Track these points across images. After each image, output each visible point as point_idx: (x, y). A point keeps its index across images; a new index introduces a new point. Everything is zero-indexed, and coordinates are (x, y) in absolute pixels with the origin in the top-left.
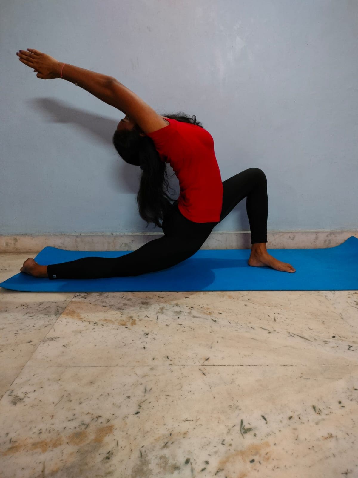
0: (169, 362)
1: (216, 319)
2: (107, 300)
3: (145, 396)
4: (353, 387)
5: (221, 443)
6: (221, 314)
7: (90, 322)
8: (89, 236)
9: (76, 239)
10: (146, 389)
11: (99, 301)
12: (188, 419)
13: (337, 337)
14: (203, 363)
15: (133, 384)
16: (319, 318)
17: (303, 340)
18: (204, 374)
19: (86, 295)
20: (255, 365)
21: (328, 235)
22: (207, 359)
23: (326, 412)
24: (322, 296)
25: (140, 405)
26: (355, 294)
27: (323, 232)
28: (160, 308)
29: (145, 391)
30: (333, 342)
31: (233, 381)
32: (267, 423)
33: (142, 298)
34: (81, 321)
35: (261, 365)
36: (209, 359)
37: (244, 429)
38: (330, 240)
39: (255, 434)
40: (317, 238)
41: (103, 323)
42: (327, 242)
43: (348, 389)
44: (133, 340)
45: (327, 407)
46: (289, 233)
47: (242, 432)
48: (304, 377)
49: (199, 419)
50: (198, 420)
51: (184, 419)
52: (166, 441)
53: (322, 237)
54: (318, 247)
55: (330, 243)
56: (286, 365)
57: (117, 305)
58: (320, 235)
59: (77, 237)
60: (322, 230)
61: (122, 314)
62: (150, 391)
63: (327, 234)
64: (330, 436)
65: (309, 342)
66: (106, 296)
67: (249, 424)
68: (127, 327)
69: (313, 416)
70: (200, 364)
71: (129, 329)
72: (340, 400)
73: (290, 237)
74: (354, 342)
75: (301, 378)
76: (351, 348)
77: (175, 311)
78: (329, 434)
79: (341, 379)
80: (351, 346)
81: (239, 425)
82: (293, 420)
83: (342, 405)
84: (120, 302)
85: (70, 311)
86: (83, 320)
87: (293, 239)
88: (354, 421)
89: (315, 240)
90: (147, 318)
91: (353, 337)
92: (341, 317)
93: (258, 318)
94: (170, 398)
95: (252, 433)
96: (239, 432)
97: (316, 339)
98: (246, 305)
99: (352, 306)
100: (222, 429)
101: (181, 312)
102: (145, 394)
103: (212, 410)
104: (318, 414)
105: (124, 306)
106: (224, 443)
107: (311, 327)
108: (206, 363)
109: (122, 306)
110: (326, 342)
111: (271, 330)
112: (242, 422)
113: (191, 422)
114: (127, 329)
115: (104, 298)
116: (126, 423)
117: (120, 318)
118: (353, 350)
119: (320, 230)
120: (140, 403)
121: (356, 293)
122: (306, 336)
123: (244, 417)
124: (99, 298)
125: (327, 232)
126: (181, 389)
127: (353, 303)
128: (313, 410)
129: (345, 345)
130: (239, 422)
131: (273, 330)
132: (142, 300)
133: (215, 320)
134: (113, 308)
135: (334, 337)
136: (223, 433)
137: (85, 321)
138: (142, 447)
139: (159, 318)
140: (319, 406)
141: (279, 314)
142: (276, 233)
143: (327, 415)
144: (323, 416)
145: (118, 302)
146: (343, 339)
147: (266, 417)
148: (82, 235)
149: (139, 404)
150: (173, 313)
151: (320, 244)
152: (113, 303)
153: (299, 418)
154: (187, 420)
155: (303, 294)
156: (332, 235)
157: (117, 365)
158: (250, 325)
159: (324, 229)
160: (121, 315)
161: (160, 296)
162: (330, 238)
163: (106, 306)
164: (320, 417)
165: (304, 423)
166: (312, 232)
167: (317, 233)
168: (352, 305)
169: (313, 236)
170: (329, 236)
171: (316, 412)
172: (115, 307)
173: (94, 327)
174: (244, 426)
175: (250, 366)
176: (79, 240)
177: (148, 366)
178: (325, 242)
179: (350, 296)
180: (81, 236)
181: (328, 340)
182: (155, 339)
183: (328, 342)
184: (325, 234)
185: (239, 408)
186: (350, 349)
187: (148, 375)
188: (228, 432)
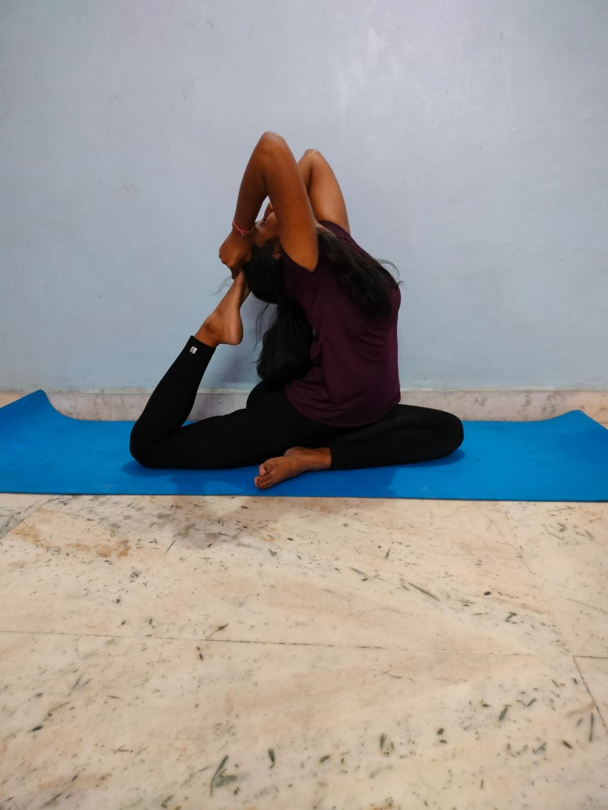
0: (149, 630)
1: (277, 551)
2: (100, 509)
3: (69, 695)
4: (482, 701)
5: (161, 803)
6: (292, 540)
7: (48, 548)
8: (117, 394)
9: (95, 400)
10: (79, 680)
11: (87, 509)
12: (124, 748)
13: (494, 594)
14: (211, 635)
15: (61, 671)
16: (474, 555)
17: (424, 596)
18: (201, 657)
19: (70, 499)
20: (306, 644)
21: (549, 397)
22: (221, 628)
23: (402, 750)
24: (500, 512)
25: (50, 713)
26: (567, 509)
27: (541, 391)
28: (186, 526)
29: (75, 685)
30: (481, 605)
31: (250, 673)
32: (271, 767)
33: (163, 507)
34: (35, 546)
35: (318, 645)
36: (225, 628)
37: (222, 777)
38: (553, 407)
39: (238, 788)
40: (528, 403)
41: (70, 550)
42: (549, 410)
43: (470, 703)
44: (105, 586)
45: (409, 741)
46: (475, 392)
47: (215, 783)
48: (393, 673)
49: (146, 748)
50: (143, 750)
51: (118, 746)
52: (59, 790)
53: (538, 401)
54: (530, 419)
55: (553, 410)
56: (367, 647)
57: (114, 518)
58: (533, 396)
59: (97, 395)
60: (540, 388)
61: (113, 534)
62: (84, 685)
63: (547, 395)
64: (387, 805)
65: (433, 600)
66: (104, 502)
67: (237, 766)
68: (108, 559)
69: (374, 757)
70: (204, 637)
71: (110, 564)
72: (444, 728)
73: (476, 400)
74: (524, 606)
75: (385, 676)
76: (514, 619)
77: (211, 532)
78: (387, 800)
79: (466, 681)
80: (515, 614)
81: (216, 768)
82: (328, 765)
83: (442, 737)
84: (120, 513)
85: (27, 525)
86: (39, 543)
87: (482, 404)
88: (452, 776)
89: (524, 406)
90: (153, 545)
91: (526, 595)
92: (519, 553)
93: (357, 550)
94: (113, 702)
95: (233, 786)
96: (209, 783)
97: (451, 595)
98: (346, 525)
99: (551, 534)
100: (180, 771)
101: (222, 534)
102: (72, 690)
103: (179, 732)
104: (385, 753)
105: (125, 521)
106: (167, 804)
107: (450, 573)
108: (219, 635)
109: (120, 521)
110: (466, 604)
111: (370, 574)
112: (225, 760)
113: (127, 755)
114: (108, 563)
115: (98, 505)
116: (6, 749)
117: (104, 543)
118: (514, 623)
119: (535, 388)
120: (52, 710)
121: (570, 508)
122: (433, 589)
123: (233, 751)
124: (89, 504)
125: (548, 391)
126: (143, 684)
127: (556, 528)
128: (378, 743)
129: (503, 610)
130: (218, 760)
131: (375, 574)
132: (161, 511)
133: (273, 551)
134: (103, 523)
135: (488, 593)
136: (176, 783)
137: (42, 545)
138: (10, 799)
139: (175, 545)
140: (395, 738)
141: (400, 543)
142: (451, 393)
143: (402, 757)
144: (393, 760)
145: (118, 513)
146: (506, 598)
147: (277, 754)
148: (105, 392)
149: (48, 712)
150: (204, 536)
151: (535, 413)
152: (107, 514)
153: (343, 760)
154: (122, 749)
155: (464, 507)
156: (558, 397)
157: (52, 632)
158: (335, 564)
159: (541, 385)
160: (109, 538)
161: (198, 504)
162: (553, 402)
163: (92, 520)
164: (386, 761)
165: (346, 772)
166: (519, 392)
167: (529, 392)
168: (552, 531)
169: (522, 399)
170: (551, 398)
171: (382, 749)
172: (109, 522)
173: (50, 557)
174: (224, 771)
175: (296, 644)
176: (99, 401)
177: (106, 636)
178: (544, 409)
179: (554, 513)
180: (103, 394)
181: (472, 599)
182: (146, 585)
183: (472, 603)
184: (544, 396)
185: (234, 730)
186: (509, 619)
187: (96, 654)
188: (186, 782)
